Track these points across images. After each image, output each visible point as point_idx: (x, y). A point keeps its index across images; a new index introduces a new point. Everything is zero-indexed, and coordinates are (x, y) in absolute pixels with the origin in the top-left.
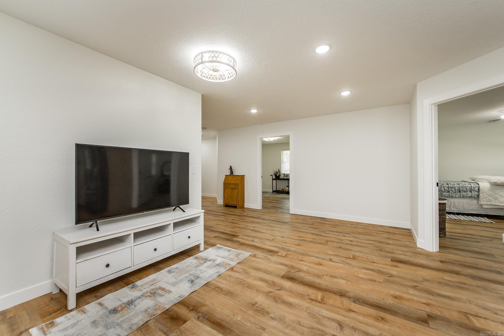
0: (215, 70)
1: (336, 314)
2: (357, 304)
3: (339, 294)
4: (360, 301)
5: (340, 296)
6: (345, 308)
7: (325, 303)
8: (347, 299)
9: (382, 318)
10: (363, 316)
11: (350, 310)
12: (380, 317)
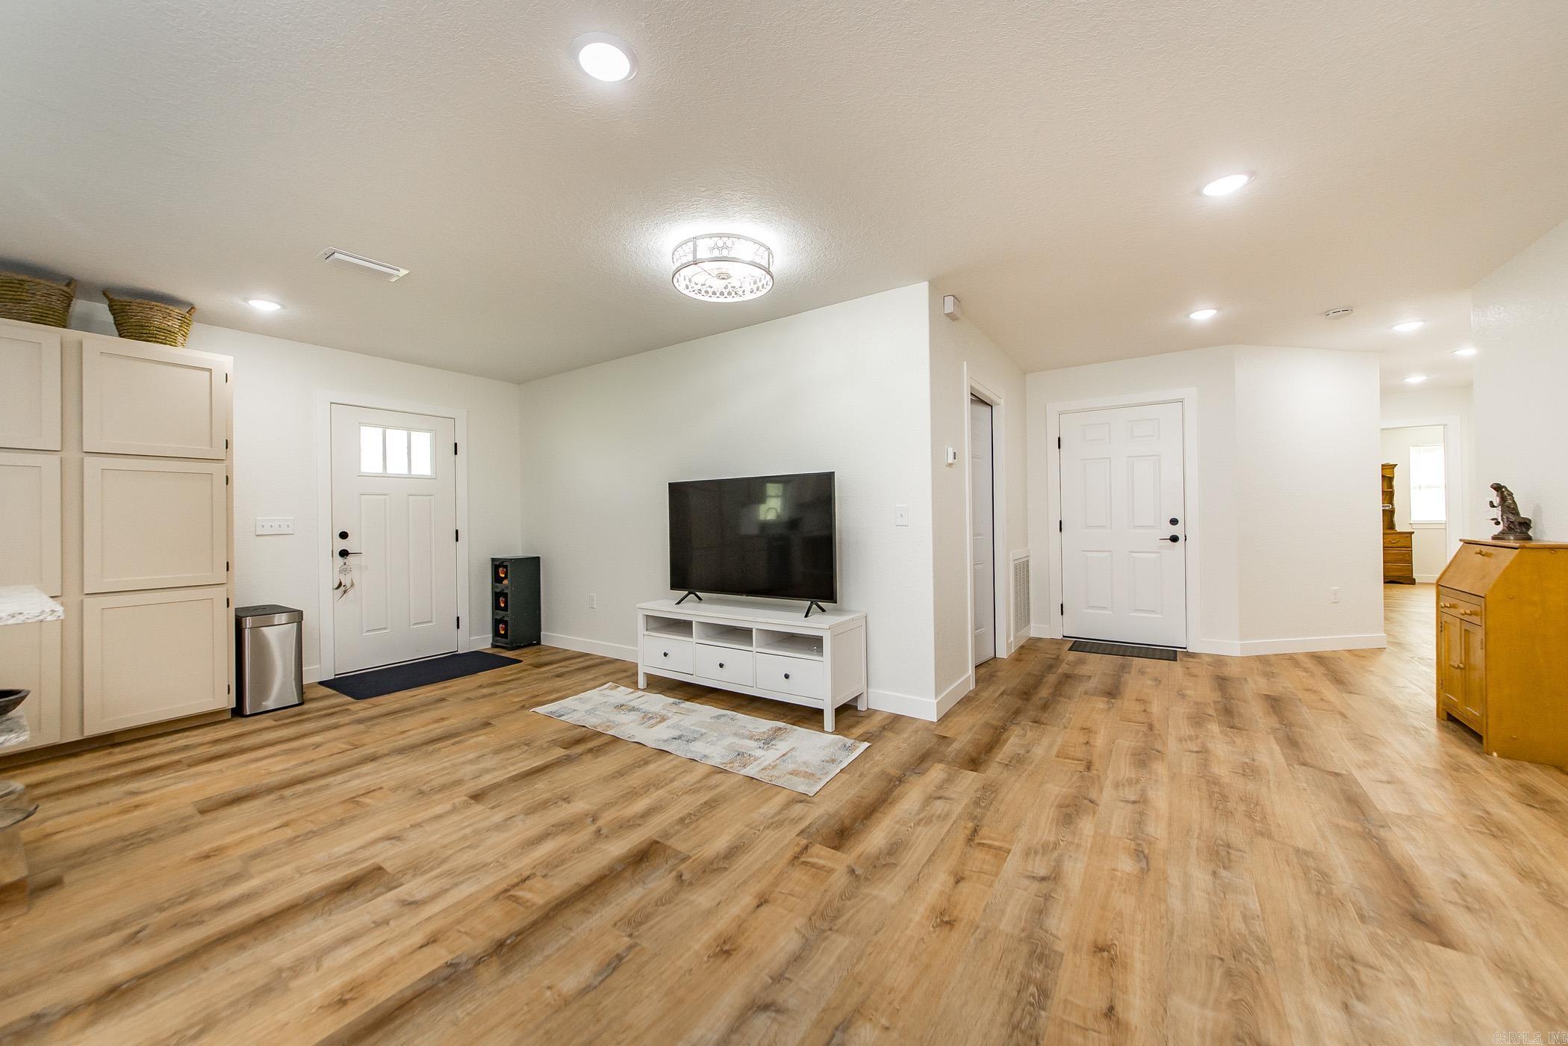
0: (723, 276)
1: (447, 908)
2: (440, 968)
3: (508, 942)
4: (442, 985)
5: (498, 941)
6: (449, 934)
7: (496, 897)
8: (477, 952)
9: (343, 1002)
10: (392, 959)
11: (432, 940)
12: (352, 999)
